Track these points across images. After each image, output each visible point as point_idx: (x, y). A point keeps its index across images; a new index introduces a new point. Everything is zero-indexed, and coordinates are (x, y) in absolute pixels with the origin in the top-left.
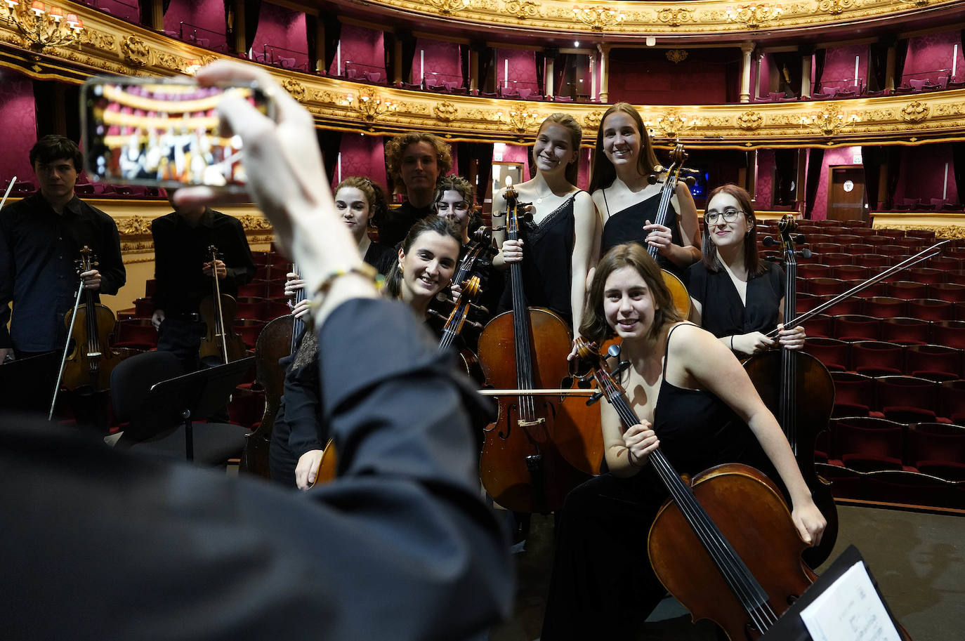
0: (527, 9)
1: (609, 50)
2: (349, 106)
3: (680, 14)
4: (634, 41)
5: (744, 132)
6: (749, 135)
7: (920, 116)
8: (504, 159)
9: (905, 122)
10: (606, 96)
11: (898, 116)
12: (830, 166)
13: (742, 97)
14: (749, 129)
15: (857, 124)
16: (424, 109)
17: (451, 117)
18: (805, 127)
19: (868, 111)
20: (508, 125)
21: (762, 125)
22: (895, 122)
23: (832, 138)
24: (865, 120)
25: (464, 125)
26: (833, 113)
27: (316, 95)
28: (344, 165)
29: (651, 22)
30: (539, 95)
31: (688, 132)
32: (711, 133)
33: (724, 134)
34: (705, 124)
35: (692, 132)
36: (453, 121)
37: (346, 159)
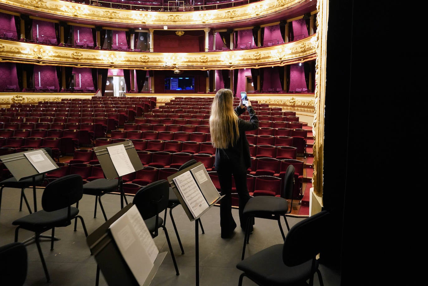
0: (113, 14)
1: (153, 31)
2: (28, 53)
3: (176, 17)
4: (159, 27)
5: (202, 63)
6: (204, 64)
7: (258, 57)
8: (117, 74)
9: (254, 59)
10: (153, 49)
11: (252, 57)
12: (246, 76)
13: (205, 50)
14: (203, 62)
16: (67, 54)
17: (80, 58)
20: (106, 61)
21: (208, 61)
23: (232, 66)
25: (87, 61)
27: (11, 49)
28: (42, 77)
29: (165, 20)
30: (128, 49)
31: (182, 63)
32: (190, 64)
33: (195, 64)
34: (188, 60)
35: (183, 63)
36: (81, 59)
37: (43, 75)
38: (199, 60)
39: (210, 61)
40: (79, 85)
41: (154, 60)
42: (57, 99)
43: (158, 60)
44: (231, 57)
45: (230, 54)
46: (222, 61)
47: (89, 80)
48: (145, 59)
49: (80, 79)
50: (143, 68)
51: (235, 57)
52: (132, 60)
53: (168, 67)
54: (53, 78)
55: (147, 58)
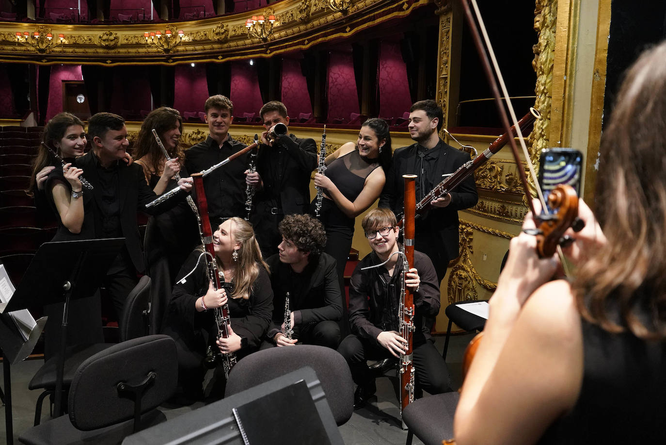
9: (102, 47)
11: (96, 42)
12: (63, 81)
15: (65, 46)
18: (20, 44)
19: (73, 36)
22: (94, 46)
24: (71, 43)
26: (44, 34)
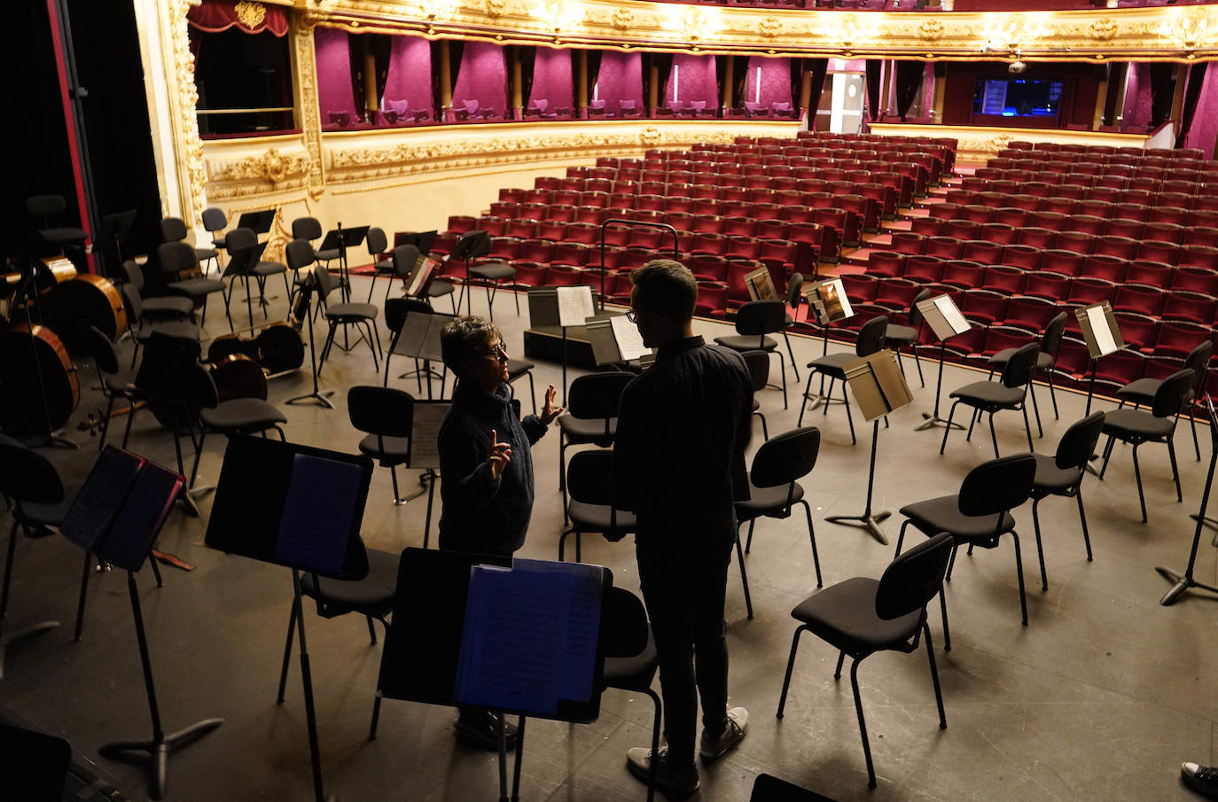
5: (1096, 43)
6: (1102, 45)
14: (1101, 39)
16: (748, 26)
17: (776, 32)
20: (835, 38)
21: (1117, 35)
23: (1194, 51)
25: (790, 40)
27: (645, 21)
28: (680, 77)
30: (884, 2)
31: (1034, 43)
32: (1058, 44)
33: (1072, 44)
34: (1053, 34)
35: (1038, 43)
36: (778, 36)
37: (683, 72)
38: (1086, 32)
39: (1123, 37)
40: (755, 95)
41: (956, 34)
42: (721, 137)
43: (966, 33)
44: (1194, 24)
45: (1194, 15)
46: (1163, 37)
47: (777, 83)
48: (931, 31)
49: (758, 82)
50: (924, 56)
51: (1208, 24)
52: (898, 34)
53: (993, 53)
54: (703, 81)
55: (936, 27)
